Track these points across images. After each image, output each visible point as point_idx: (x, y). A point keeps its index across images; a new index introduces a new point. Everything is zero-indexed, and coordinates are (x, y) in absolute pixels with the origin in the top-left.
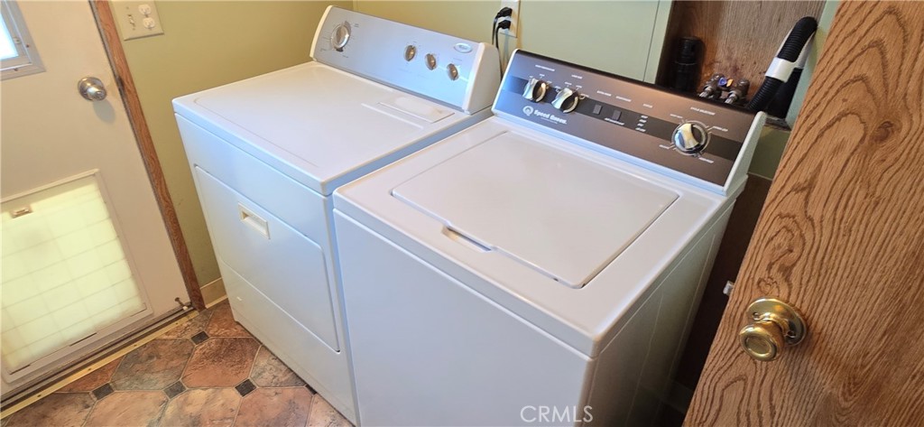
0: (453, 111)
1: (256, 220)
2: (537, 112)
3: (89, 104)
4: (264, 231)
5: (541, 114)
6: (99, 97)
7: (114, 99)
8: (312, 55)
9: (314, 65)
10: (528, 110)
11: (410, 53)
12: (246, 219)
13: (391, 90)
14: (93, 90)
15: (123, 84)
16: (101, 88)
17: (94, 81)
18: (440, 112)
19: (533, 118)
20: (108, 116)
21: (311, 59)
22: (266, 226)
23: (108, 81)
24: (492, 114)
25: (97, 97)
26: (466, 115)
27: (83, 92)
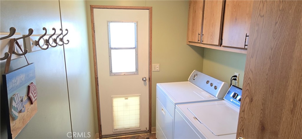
0: (214, 97)
1: (164, 111)
2: (234, 101)
3: (143, 82)
4: (164, 114)
5: (235, 101)
6: (145, 81)
7: (147, 82)
8: (188, 80)
9: (188, 82)
10: (232, 100)
11: (208, 82)
12: (163, 111)
13: (202, 90)
14: (144, 79)
15: (150, 79)
16: (146, 79)
17: (145, 78)
18: (210, 96)
19: (232, 102)
20: (145, 84)
21: (188, 81)
22: (165, 112)
23: (148, 78)
24: (224, 100)
25: (145, 80)
26: (217, 98)
27: (143, 79)
